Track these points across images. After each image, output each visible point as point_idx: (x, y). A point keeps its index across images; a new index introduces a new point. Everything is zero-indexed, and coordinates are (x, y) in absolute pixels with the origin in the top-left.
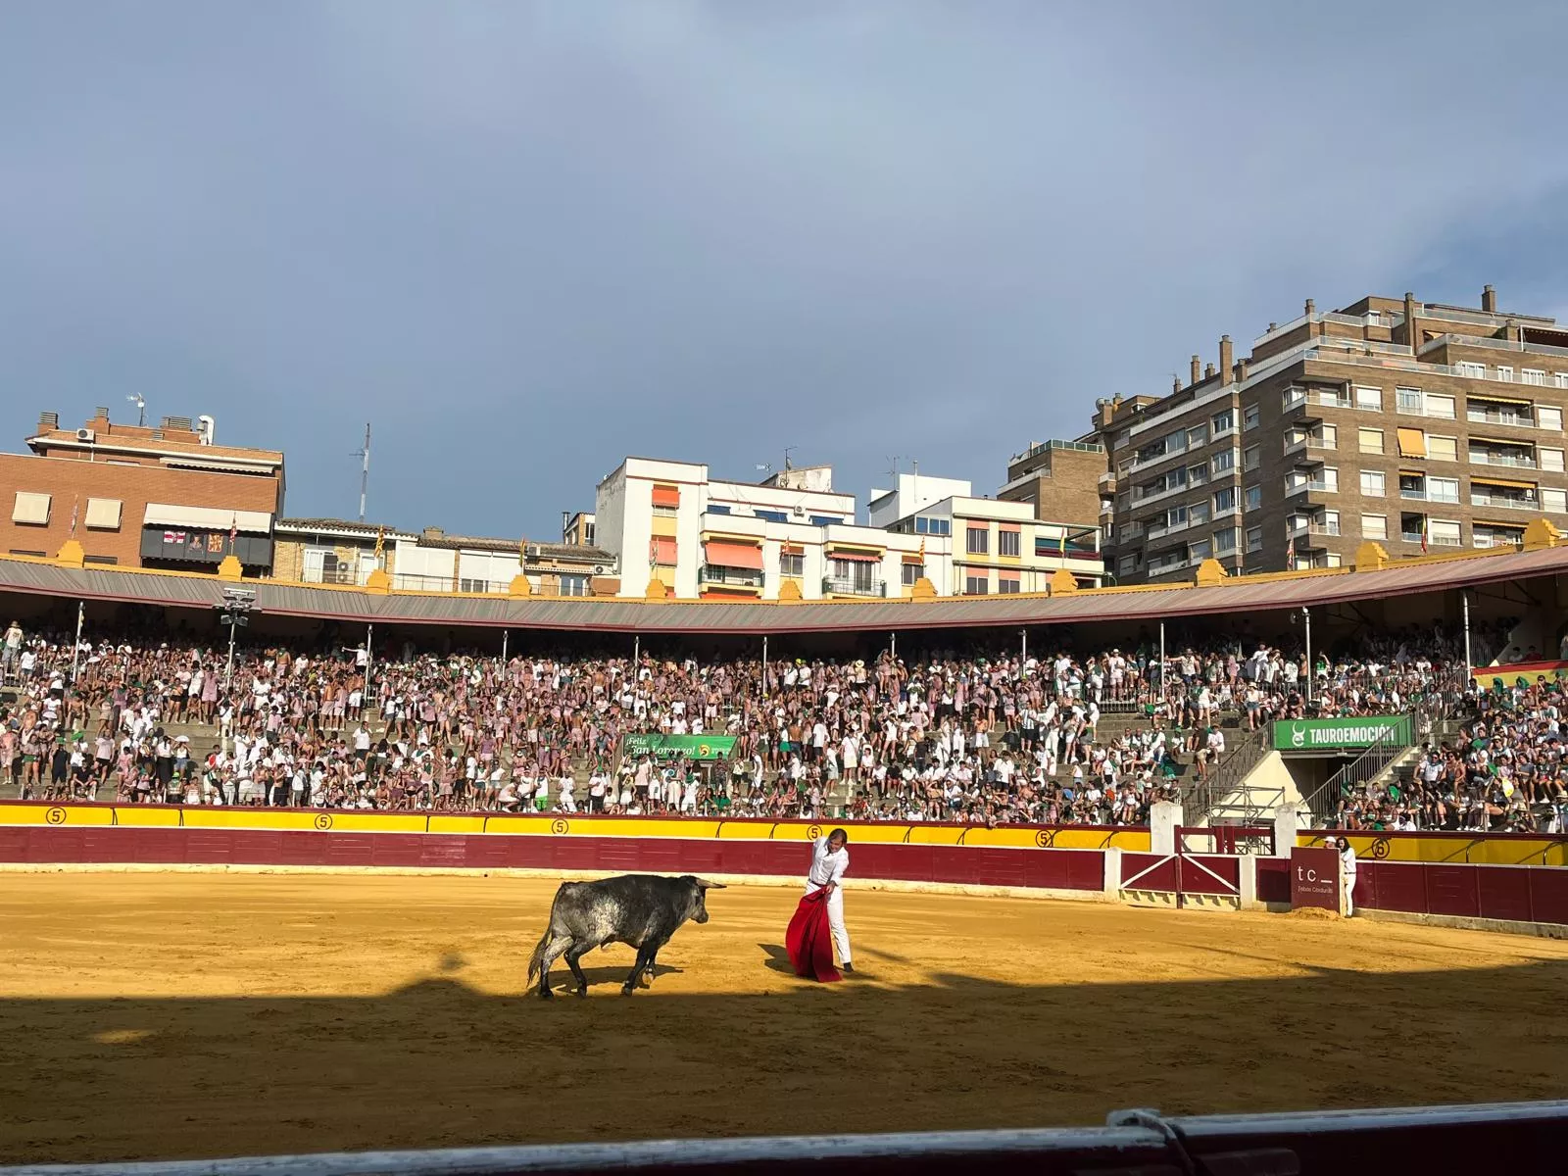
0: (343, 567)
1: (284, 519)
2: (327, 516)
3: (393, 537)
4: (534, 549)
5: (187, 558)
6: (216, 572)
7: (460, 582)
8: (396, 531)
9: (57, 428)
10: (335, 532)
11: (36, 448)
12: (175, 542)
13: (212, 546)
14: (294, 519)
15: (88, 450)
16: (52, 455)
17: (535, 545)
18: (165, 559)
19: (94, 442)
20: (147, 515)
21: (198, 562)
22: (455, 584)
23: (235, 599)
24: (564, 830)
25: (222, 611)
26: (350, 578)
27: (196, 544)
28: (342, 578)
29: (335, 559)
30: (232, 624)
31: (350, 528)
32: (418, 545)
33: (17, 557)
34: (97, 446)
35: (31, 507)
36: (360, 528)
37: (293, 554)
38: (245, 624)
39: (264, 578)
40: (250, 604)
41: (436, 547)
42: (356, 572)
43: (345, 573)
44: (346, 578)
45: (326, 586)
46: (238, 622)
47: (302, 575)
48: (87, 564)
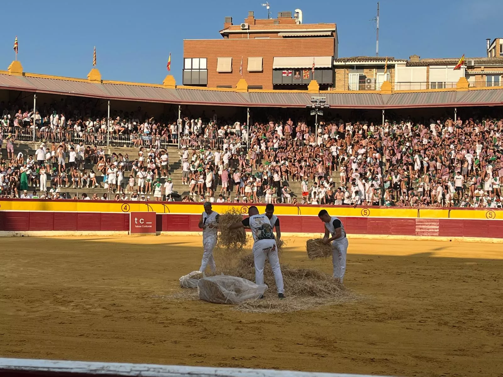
0: (369, 81)
1: (338, 58)
2: (360, 55)
3: (394, 63)
4: (470, 62)
5: (294, 83)
6: (307, 89)
7: (430, 83)
8: (395, 59)
10: (364, 63)
11: (223, 35)
12: (288, 75)
13: (305, 76)
14: (343, 58)
15: (246, 33)
16: (232, 38)
17: (470, 60)
18: (284, 85)
19: (249, 29)
20: (274, 64)
21: (299, 84)
22: (428, 85)
23: (316, 102)
24: (493, 217)
25: (309, 109)
26: (373, 85)
27: (297, 75)
28: (368, 86)
29: (365, 77)
30: (316, 115)
31: (371, 60)
32: (407, 66)
33: (219, 89)
34: (249, 31)
35: (224, 64)
36: (376, 60)
37: (343, 77)
38: (322, 114)
39: (330, 90)
40: (323, 104)
41: (416, 66)
42: (375, 83)
43: (370, 84)
44: (370, 86)
45: (361, 92)
46: (319, 114)
47: (348, 87)
48: (249, 90)
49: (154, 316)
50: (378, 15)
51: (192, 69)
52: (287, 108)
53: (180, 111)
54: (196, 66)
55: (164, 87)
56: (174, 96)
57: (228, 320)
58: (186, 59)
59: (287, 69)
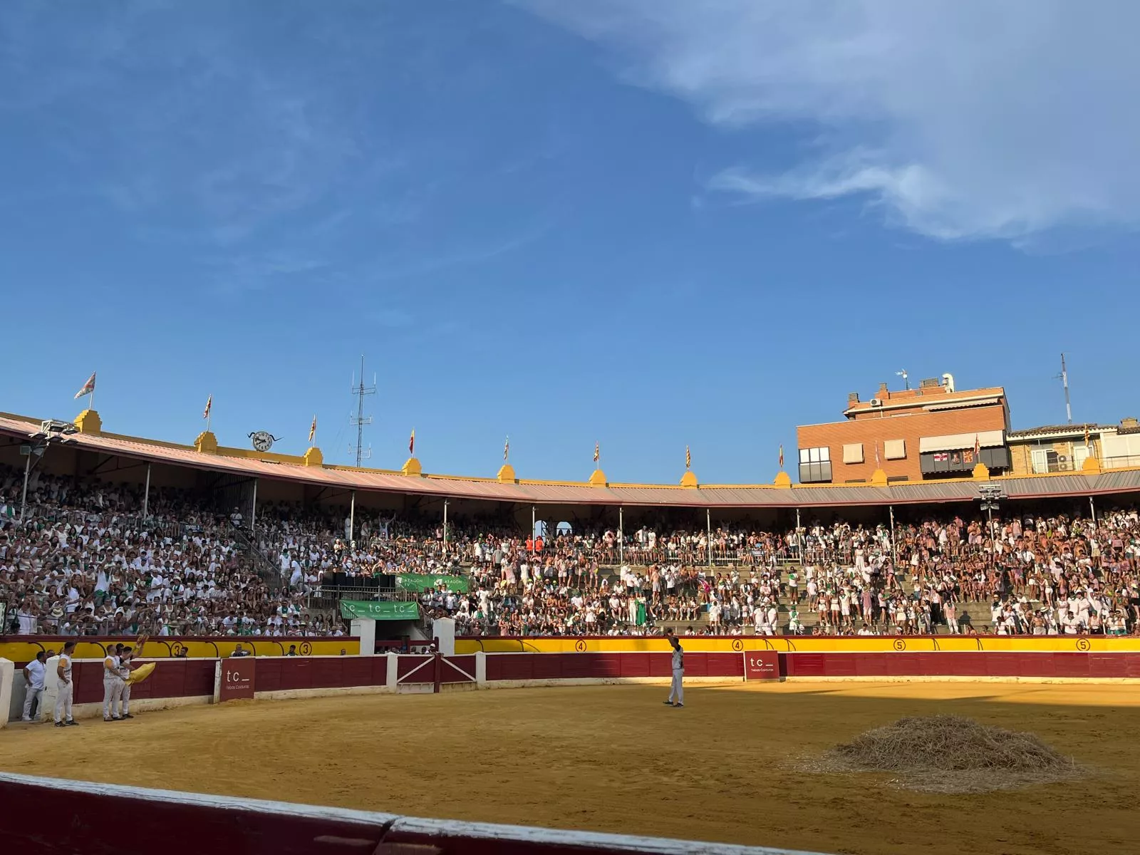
0: (1062, 459)
1: (1013, 431)
3: (1097, 431)
5: (951, 469)
6: (972, 476)
8: (1099, 426)
9: (859, 402)
10: (1051, 435)
11: (848, 416)
12: (941, 461)
13: (966, 459)
14: (1019, 431)
15: (879, 411)
16: (859, 418)
18: (938, 472)
19: (881, 405)
20: (921, 447)
21: (959, 471)
23: (987, 492)
25: (978, 502)
26: (1069, 464)
27: (956, 459)
28: (1063, 466)
29: (1056, 454)
30: (987, 510)
31: (1062, 431)
32: (1118, 434)
33: (849, 485)
34: (883, 407)
35: (852, 452)
36: (1069, 429)
37: (1023, 456)
38: (997, 508)
39: (1006, 475)
40: (998, 494)
41: (1133, 433)
42: (1073, 461)
43: (1065, 463)
44: (1066, 466)
45: (1052, 474)
46: (993, 508)
47: (1033, 469)
48: (890, 483)
49: (784, 792)
50: (1064, 370)
51: (810, 462)
52: (946, 503)
53: (798, 517)
54: (815, 458)
55: (776, 488)
56: (789, 497)
57: (890, 801)
58: (801, 451)
59: (941, 452)
